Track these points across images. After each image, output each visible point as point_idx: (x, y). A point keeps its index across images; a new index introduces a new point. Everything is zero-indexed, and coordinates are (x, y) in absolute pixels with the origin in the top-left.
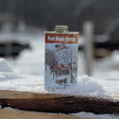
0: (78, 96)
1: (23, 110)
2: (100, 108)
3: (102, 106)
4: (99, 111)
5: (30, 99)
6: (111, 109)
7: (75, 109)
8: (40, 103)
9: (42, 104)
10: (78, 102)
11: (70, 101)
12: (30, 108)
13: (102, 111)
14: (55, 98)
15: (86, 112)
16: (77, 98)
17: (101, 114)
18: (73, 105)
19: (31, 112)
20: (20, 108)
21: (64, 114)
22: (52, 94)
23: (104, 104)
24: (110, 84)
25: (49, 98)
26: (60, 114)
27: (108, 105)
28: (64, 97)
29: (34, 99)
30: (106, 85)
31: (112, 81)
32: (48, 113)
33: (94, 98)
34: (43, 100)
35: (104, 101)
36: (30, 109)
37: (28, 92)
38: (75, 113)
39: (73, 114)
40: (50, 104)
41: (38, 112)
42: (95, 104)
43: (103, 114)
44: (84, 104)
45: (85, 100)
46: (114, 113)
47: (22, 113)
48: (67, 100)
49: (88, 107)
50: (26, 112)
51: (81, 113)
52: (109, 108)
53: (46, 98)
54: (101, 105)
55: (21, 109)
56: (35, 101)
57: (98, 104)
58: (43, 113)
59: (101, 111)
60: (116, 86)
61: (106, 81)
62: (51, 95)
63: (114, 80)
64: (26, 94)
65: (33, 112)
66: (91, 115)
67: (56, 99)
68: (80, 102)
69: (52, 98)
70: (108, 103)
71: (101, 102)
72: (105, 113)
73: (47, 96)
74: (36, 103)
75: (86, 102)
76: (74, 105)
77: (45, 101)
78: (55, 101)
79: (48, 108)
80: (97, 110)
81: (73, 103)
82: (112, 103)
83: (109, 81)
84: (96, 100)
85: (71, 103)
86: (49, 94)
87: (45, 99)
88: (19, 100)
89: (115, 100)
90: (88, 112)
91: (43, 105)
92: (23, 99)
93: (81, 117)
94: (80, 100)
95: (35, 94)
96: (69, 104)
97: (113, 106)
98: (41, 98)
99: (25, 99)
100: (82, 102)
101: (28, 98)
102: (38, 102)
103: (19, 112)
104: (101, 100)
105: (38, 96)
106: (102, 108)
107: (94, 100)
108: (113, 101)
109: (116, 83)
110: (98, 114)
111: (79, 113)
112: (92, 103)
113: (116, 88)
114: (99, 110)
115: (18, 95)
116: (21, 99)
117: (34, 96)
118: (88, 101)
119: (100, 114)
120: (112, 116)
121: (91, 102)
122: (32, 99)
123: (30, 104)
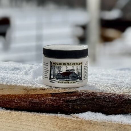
0: (83, 92)
1: (10, 110)
2: (111, 106)
3: (115, 104)
4: (110, 111)
5: (20, 95)
6: (125, 108)
7: (79, 108)
8: (33, 100)
9: (34, 102)
10: (82, 98)
11: (72, 97)
12: (18, 107)
13: (114, 110)
14: (51, 94)
15: (93, 112)
16: (81, 94)
17: (113, 115)
18: (76, 103)
19: (20, 112)
20: (5, 106)
21: (63, 115)
23: (117, 101)
24: (124, 75)
26: (59, 115)
27: (122, 103)
28: (64, 93)
29: (25, 95)
30: (119, 77)
31: (127, 71)
32: (43, 114)
33: (104, 94)
34: (36, 96)
35: (117, 97)
37: (17, 86)
38: (78, 113)
39: (76, 115)
40: (45, 102)
41: (29, 113)
42: (105, 101)
43: (116, 114)
44: (90, 101)
45: (92, 95)
46: (130, 114)
47: (9, 113)
48: (68, 96)
49: (96, 106)
50: (13, 112)
51: (87, 113)
52: (123, 107)
53: (41, 93)
54: (113, 102)
55: (7, 109)
56: (26, 97)
57: (109, 102)
58: (36, 113)
59: (112, 111)
61: (118, 71)
62: (47, 90)
64: (13, 88)
65: (23, 112)
66: (99, 117)
67: (53, 95)
68: (85, 99)
69: (48, 94)
70: (122, 100)
71: (113, 98)
72: (118, 114)
73: (41, 91)
74: (26, 100)
75: (94, 99)
76: (78, 103)
77: (39, 98)
78: (51, 98)
79: (43, 106)
80: (108, 109)
81: (76, 101)
82: (127, 100)
83: (123, 72)
84: (107, 97)
85: (73, 101)
86: (45, 88)
87: (38, 94)
88: (4, 96)
90: (95, 112)
91: (36, 102)
92: (9, 95)
93: (87, 119)
94: (85, 96)
95: (26, 89)
96: (70, 101)
97: (129, 105)
98: (33, 94)
99: (13, 95)
100: (87, 100)
101: (17, 94)
102: (30, 99)
103: (4, 112)
104: (113, 96)
105: (29, 91)
106: (114, 107)
107: (104, 96)
108: (129, 97)
110: (109, 115)
111: (84, 113)
112: (101, 100)
114: (110, 109)
115: (2, 89)
116: (7, 95)
117: (25, 91)
118: (96, 98)
119: (111, 114)
120: (127, 118)
121: (100, 98)
122: (22, 95)
123: (19, 101)
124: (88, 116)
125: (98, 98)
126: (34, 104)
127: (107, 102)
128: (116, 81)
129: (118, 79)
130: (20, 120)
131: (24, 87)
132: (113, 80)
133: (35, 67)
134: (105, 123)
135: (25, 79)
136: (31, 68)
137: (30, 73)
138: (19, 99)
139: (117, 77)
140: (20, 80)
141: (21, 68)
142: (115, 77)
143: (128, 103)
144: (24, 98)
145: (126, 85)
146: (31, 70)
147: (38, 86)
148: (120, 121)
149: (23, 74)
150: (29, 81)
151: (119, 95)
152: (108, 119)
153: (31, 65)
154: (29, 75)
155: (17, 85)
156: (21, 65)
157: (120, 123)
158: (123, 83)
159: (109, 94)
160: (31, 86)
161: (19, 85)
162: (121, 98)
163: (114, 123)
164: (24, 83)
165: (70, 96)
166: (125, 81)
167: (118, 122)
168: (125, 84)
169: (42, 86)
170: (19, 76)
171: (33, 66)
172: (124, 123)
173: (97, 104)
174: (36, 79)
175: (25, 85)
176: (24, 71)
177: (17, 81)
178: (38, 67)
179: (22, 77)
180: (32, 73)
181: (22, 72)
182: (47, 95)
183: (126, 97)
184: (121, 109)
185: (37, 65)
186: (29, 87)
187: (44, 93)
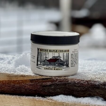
2: (80, 90)
3: (83, 89)
4: (79, 94)
5: (4, 81)
6: (92, 92)
7: (53, 91)
8: (14, 85)
9: (16, 87)
10: (56, 84)
11: (48, 83)
13: (82, 93)
14: (30, 80)
15: (65, 95)
16: (55, 80)
17: (82, 98)
18: (51, 87)
19: (4, 96)
21: (40, 97)
22: (27, 75)
23: (85, 86)
24: (91, 64)
25: (24, 80)
26: (37, 97)
27: (89, 88)
28: (41, 79)
29: (8, 81)
30: (87, 65)
31: (93, 61)
32: (23, 96)
33: (74, 80)
34: (17, 82)
35: (85, 82)
36: (2, 92)
38: (52, 96)
39: (51, 97)
40: (25, 87)
41: (12, 96)
42: (75, 86)
43: (84, 97)
44: (63, 86)
45: (64, 81)
46: (96, 97)
48: (44, 82)
49: (68, 90)
51: (60, 96)
52: (90, 91)
53: (21, 80)
54: (82, 87)
56: (9, 83)
57: (79, 87)
58: (17, 96)
60: (98, 67)
61: (86, 61)
62: (27, 77)
63: (95, 59)
65: (6, 95)
66: (70, 99)
67: (32, 81)
68: (59, 84)
70: (89, 85)
71: (82, 84)
72: (86, 97)
73: (21, 77)
74: (9, 85)
75: (66, 84)
76: (52, 87)
77: (20, 83)
78: (30, 83)
79: (23, 90)
80: (77, 93)
81: (50, 86)
82: (93, 86)
83: (90, 61)
84: (76, 82)
85: (48, 86)
86: (25, 75)
87: (19, 80)
89: (97, 82)
90: (67, 95)
91: (17, 87)
93: (60, 101)
94: (58, 82)
95: (9, 76)
96: (46, 86)
97: (95, 89)
98: (15, 80)
100: (61, 85)
101: (1, 80)
102: (12, 84)
104: (82, 82)
105: (11, 78)
106: (83, 91)
107: (74, 82)
108: (95, 83)
109: (98, 63)
110: (78, 97)
111: (57, 96)
112: (72, 85)
113: (98, 69)
114: (79, 93)
117: (8, 77)
118: (67, 83)
119: (80, 97)
120: (93, 100)
121: (70, 84)
122: (5, 81)
123: (3, 86)
124: (61, 98)
125: (69, 83)
126: (16, 88)
127: (77, 87)
128: (85, 69)
129: (86, 68)
130: (4, 102)
131: (7, 74)
132: (82, 68)
133: (16, 58)
134: (75, 104)
135: (8, 68)
136: (13, 58)
137: (12, 62)
138: (3, 84)
139: (85, 66)
140: (4, 68)
141: (5, 58)
142: (84, 66)
143: (95, 87)
144: (7, 84)
145: (93, 72)
146: (13, 60)
147: (19, 74)
148: (87, 103)
149: (7, 63)
150: (11, 69)
151: (87, 81)
152: (77, 101)
153: (13, 56)
154: (11, 64)
155: (1, 72)
156: (5, 56)
157: (88, 104)
158: (91, 71)
159: (78, 80)
160: (13, 74)
161: (3, 72)
162: (88, 84)
163: (83, 104)
164: (7, 71)
165: (46, 82)
166: (92, 69)
167: (86, 104)
168: (91, 72)
169: (22, 73)
170: (3, 65)
171: (15, 56)
172: (91, 104)
173: (68, 89)
174: (18, 67)
175: (8, 72)
176: (8, 61)
177: (1, 69)
178: (19, 58)
179: (5, 66)
180: (14, 63)
181: (5, 62)
182: (26, 81)
183: (93, 83)
184: (89, 92)
185: (18, 56)
186: (11, 74)
187: (24, 79)
